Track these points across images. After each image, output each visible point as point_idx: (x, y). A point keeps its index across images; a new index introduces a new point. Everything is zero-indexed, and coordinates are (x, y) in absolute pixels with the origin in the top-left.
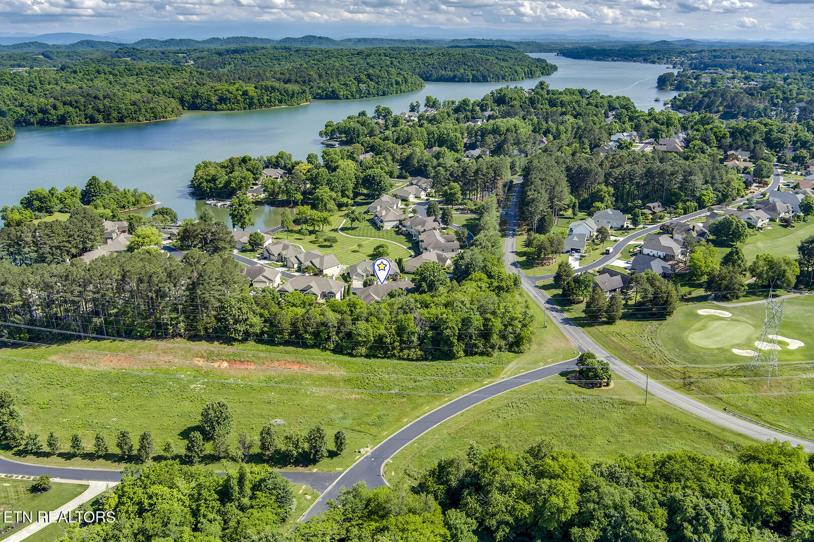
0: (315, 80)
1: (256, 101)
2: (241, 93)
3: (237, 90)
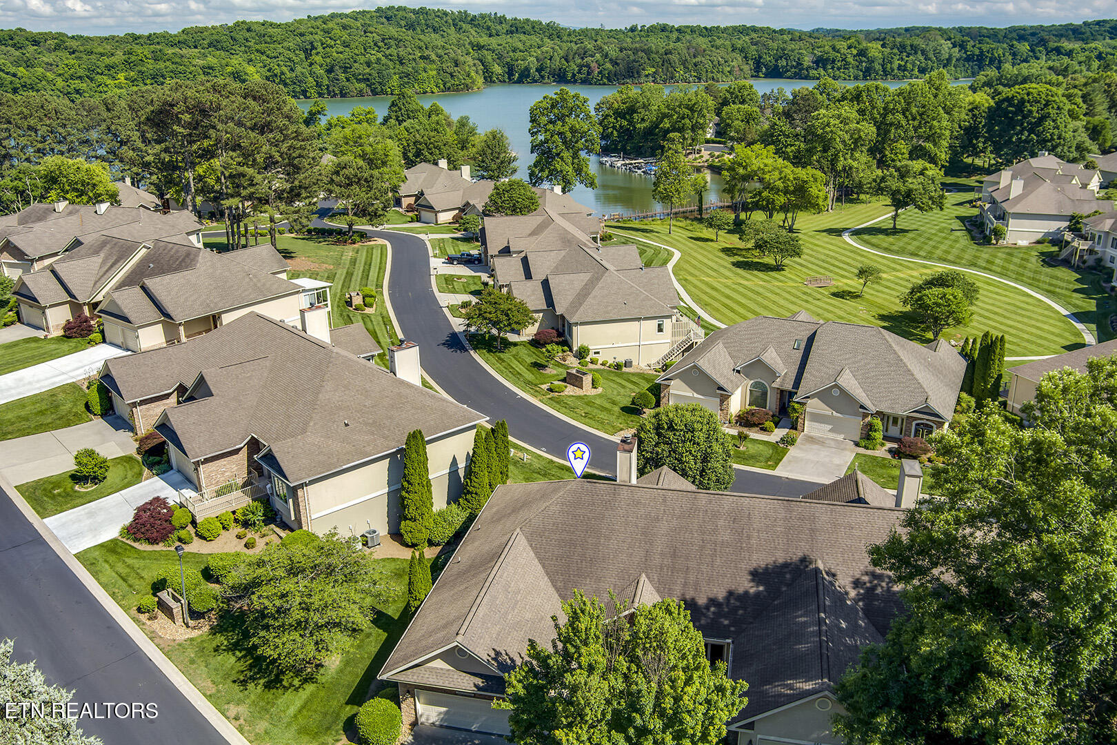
2: (855, 52)
3: (849, 47)
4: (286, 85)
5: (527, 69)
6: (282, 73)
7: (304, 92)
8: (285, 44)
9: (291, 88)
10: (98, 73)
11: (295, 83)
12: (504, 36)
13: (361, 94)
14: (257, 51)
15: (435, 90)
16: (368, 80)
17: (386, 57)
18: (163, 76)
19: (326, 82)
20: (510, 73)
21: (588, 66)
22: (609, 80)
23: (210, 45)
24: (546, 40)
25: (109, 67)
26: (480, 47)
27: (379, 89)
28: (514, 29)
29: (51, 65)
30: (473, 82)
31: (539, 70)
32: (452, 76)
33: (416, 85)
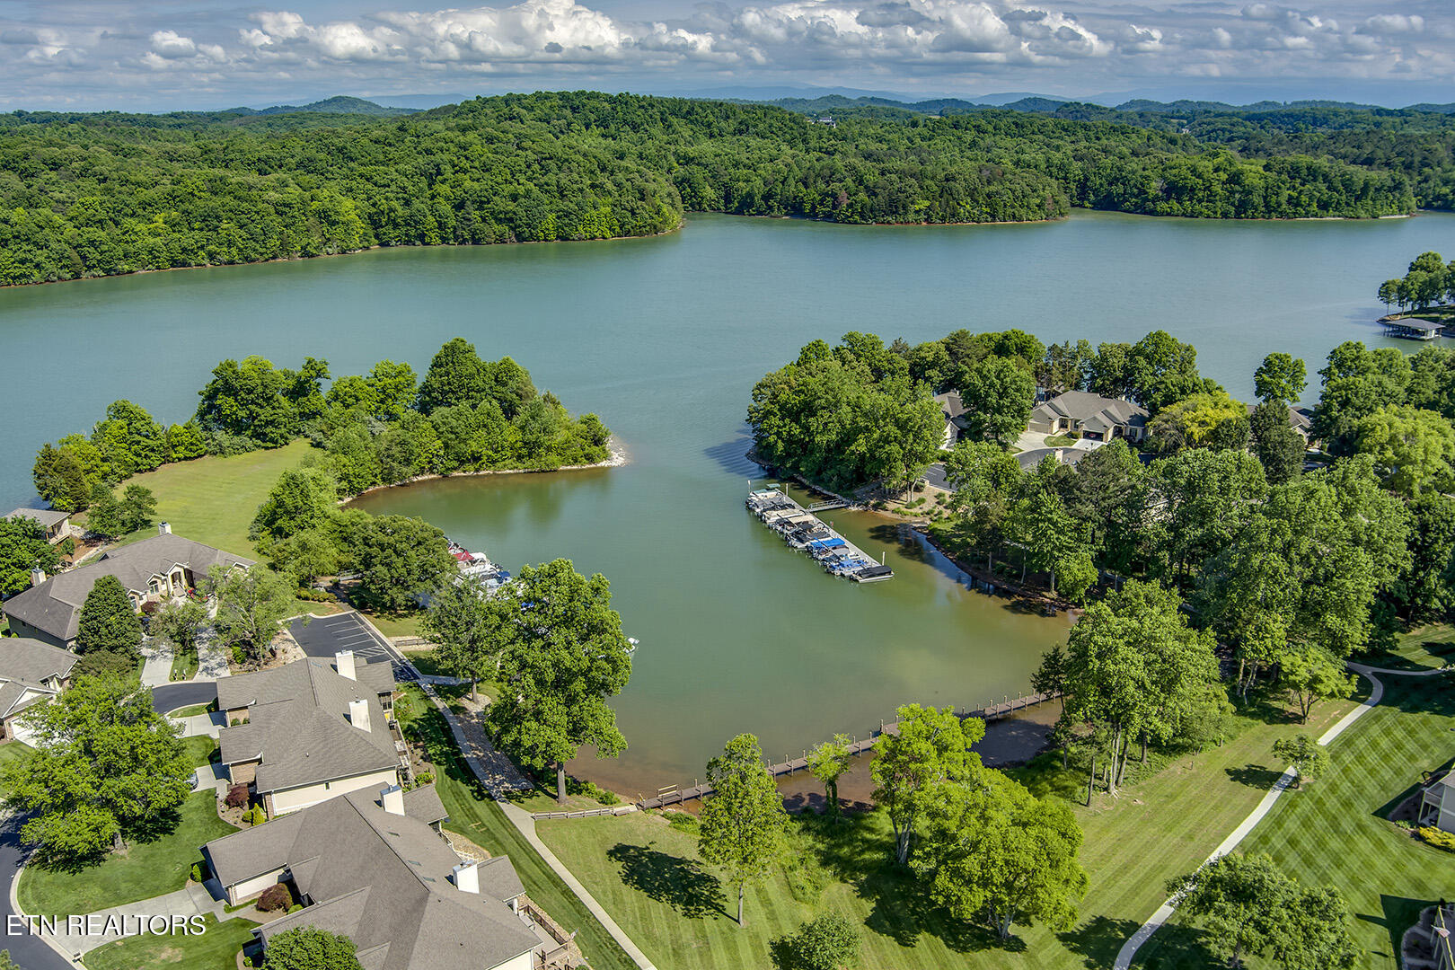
0: (1439, 164)
1: (1257, 199)
2: (1224, 176)
3: (1216, 170)
4: (396, 226)
5: (750, 195)
6: (391, 210)
7: (421, 237)
8: (401, 167)
9: (404, 229)
10: (126, 215)
11: (409, 224)
12: (729, 137)
13: (501, 240)
14: (361, 176)
15: (608, 234)
16: (511, 220)
17: (540, 186)
18: (218, 218)
19: (452, 222)
20: (728, 198)
21: (834, 196)
22: (862, 217)
23: (300, 165)
24: (784, 147)
25: (144, 205)
26: (687, 160)
27: (527, 234)
28: (743, 127)
29: (63, 203)
30: (665, 222)
31: (767, 197)
32: (633, 213)
33: (580, 228)
